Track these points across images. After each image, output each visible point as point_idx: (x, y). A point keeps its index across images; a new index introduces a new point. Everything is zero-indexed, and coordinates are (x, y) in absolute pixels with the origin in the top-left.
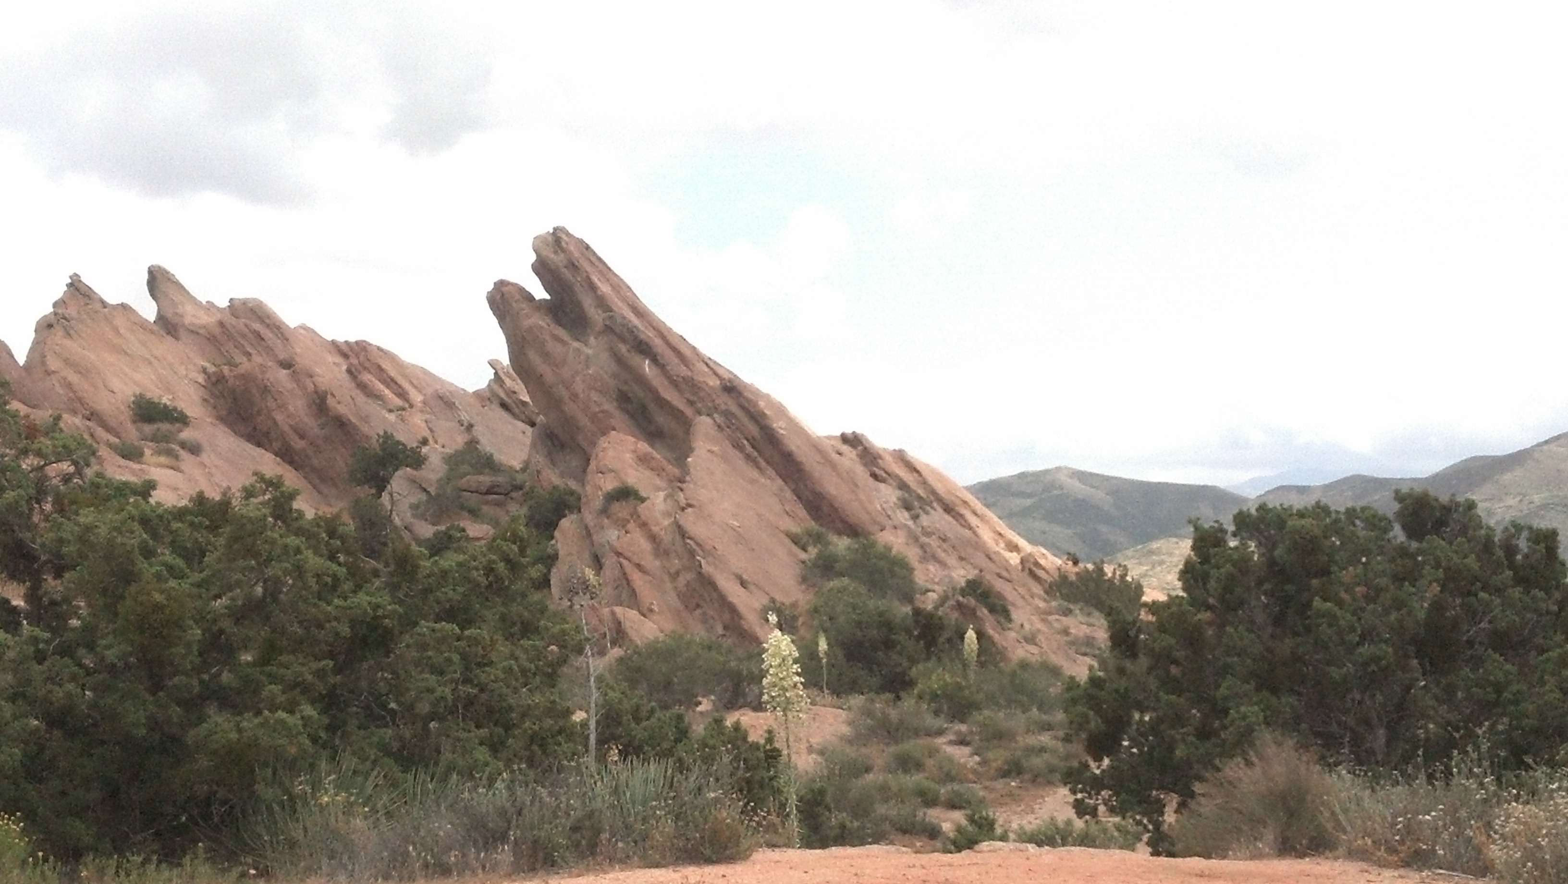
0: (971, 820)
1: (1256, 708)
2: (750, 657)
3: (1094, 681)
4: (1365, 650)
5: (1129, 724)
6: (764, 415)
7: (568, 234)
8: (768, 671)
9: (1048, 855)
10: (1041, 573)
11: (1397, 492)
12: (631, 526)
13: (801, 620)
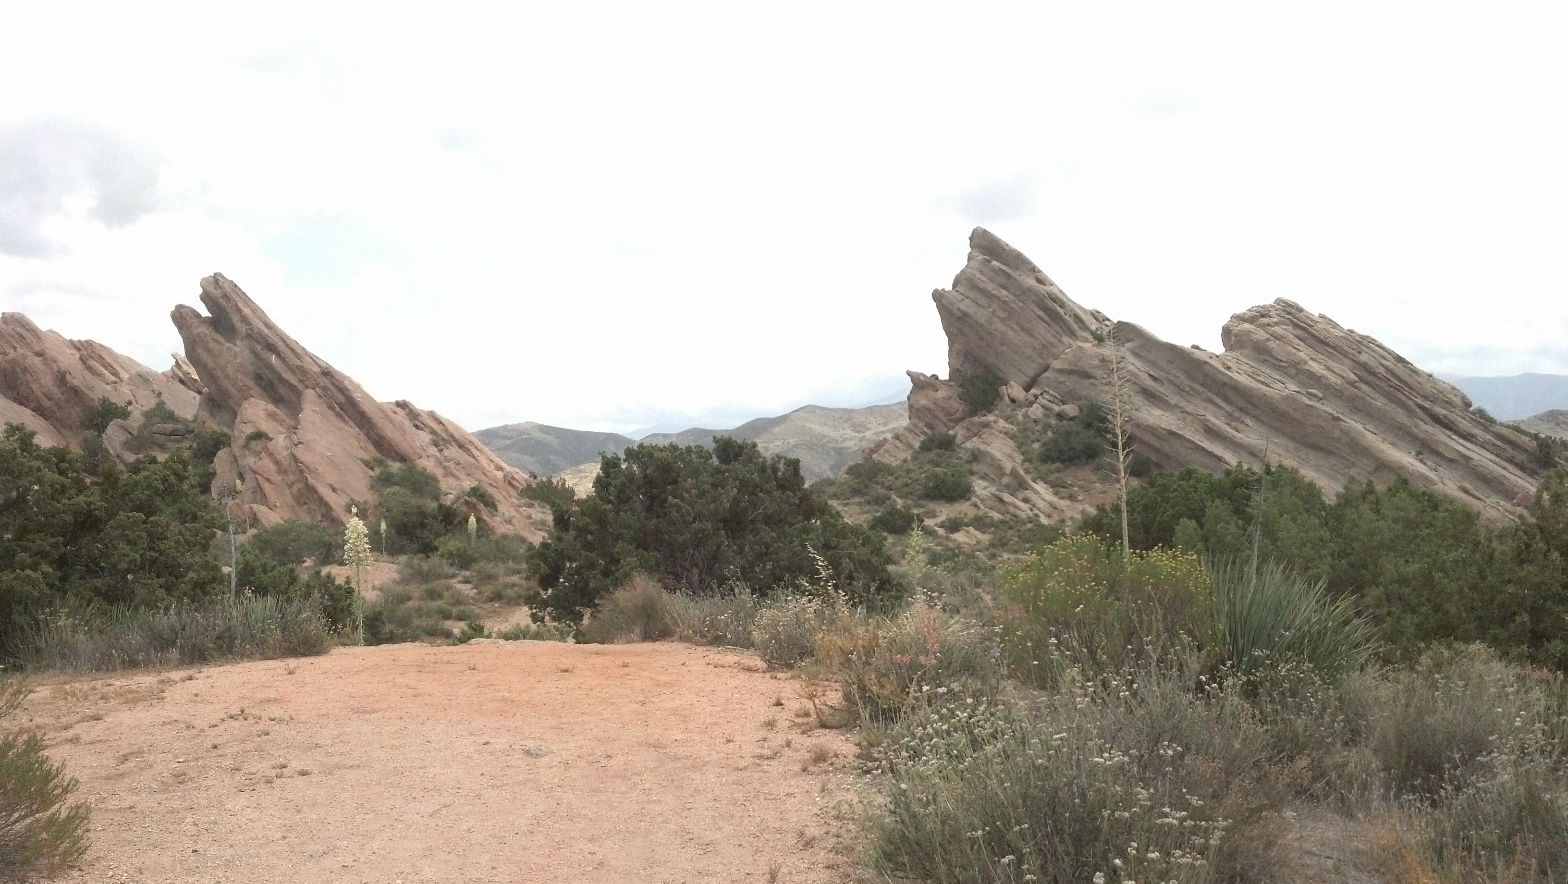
0: (470, 627)
1: (635, 559)
2: (337, 534)
3: (544, 545)
4: (696, 526)
5: (563, 569)
6: (348, 390)
7: (224, 278)
8: (348, 541)
9: (511, 645)
10: (515, 483)
11: (714, 437)
12: (263, 455)
13: (370, 511)
